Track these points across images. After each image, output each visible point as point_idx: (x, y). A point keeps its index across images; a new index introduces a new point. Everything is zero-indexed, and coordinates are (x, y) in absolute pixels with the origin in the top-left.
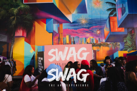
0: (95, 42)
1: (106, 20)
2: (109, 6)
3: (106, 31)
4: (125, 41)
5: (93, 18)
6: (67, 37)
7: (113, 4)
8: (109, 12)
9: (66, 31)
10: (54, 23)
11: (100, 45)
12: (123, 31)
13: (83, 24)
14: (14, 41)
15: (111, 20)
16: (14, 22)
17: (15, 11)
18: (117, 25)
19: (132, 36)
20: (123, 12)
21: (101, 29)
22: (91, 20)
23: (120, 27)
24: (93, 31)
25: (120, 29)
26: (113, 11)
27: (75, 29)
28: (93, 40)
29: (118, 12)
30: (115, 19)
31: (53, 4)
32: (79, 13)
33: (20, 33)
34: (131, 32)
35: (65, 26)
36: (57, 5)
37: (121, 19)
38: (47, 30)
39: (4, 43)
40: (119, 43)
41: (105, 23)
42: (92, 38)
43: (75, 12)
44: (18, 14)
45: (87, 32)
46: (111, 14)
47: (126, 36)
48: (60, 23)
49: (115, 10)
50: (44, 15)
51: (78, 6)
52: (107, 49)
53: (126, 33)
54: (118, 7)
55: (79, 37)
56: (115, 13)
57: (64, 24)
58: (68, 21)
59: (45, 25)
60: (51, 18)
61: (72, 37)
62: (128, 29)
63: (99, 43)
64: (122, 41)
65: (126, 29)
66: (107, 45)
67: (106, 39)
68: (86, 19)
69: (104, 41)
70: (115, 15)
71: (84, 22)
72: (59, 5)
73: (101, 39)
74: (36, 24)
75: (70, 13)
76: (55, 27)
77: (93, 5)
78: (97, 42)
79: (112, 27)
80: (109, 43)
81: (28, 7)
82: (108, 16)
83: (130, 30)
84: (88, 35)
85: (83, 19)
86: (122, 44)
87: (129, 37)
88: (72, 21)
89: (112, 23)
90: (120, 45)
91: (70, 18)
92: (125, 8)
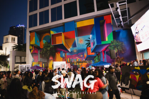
0: (80, 61)
1: (85, 49)
2: (87, 42)
3: (85, 55)
4: (95, 59)
5: (80, 49)
6: (68, 59)
7: (89, 41)
8: (87, 45)
9: (68, 57)
10: (63, 53)
11: (82, 62)
12: (94, 54)
13: (75, 53)
14: (49, 62)
15: (88, 49)
16: (49, 54)
17: (49, 49)
18: (91, 51)
19: (99, 56)
20: (94, 44)
21: (83, 54)
22: (78, 50)
23: (92, 52)
24: (79, 56)
25: (92, 53)
26: (89, 44)
27: (71, 55)
28: (79, 60)
29: (91, 45)
30: (90, 48)
31: (62, 44)
32: (73, 47)
33: (51, 58)
34: (98, 55)
35: (67, 54)
36: (64, 45)
37: (93, 48)
38: (61, 56)
39: (46, 63)
40: (92, 61)
41: (85, 51)
42: (79, 59)
43: (71, 47)
44: (50, 50)
45: (77, 56)
46: (88, 46)
47: (95, 57)
48: (65, 53)
49: (89, 43)
50: (59, 49)
51: (72, 44)
52: (86, 64)
53: (95, 55)
54: (91, 42)
55: (73, 59)
56: (89, 45)
57: (67, 53)
58: (68, 52)
59: (60, 54)
60: (62, 51)
61: (70, 59)
62: (96, 53)
63: (82, 61)
64: (93, 60)
65: (95, 53)
66: (86, 62)
67: (85, 58)
68: (76, 50)
69: (84, 60)
70: (90, 46)
71: (75, 51)
72: (65, 44)
73: (83, 59)
74: (57, 54)
75: (69, 48)
76: (64, 55)
77: (79, 42)
78: (81, 60)
79: (88, 52)
80: (86, 61)
81: (53, 46)
82: (86, 47)
83: (98, 53)
84: (77, 57)
85: (75, 50)
86: (93, 61)
87: (97, 57)
88: (70, 52)
89: (88, 51)
90: (92, 62)
91: (69, 50)
92: (95, 42)
